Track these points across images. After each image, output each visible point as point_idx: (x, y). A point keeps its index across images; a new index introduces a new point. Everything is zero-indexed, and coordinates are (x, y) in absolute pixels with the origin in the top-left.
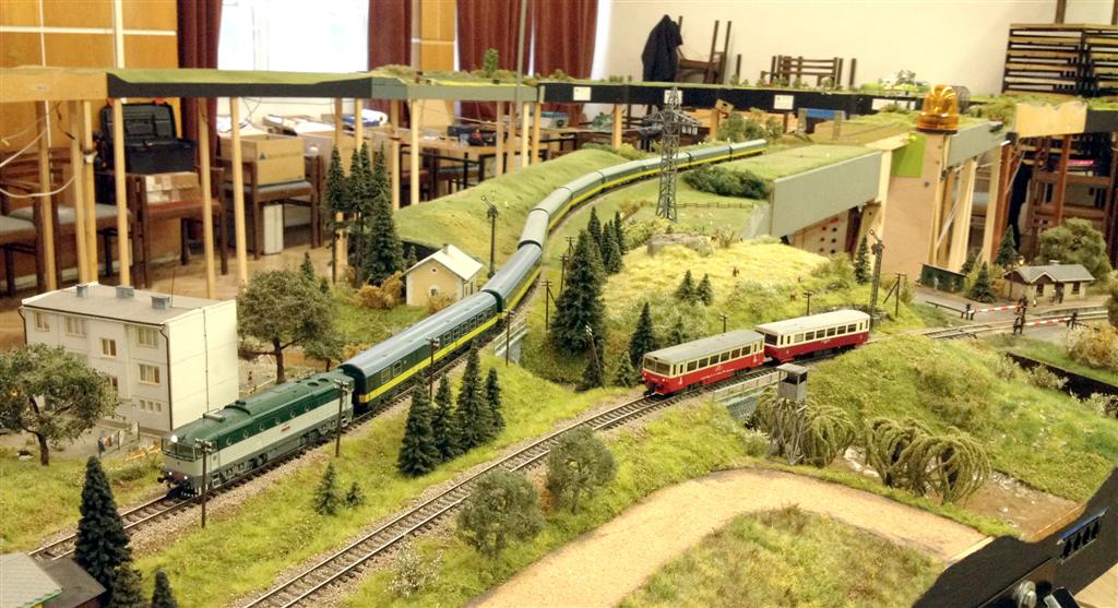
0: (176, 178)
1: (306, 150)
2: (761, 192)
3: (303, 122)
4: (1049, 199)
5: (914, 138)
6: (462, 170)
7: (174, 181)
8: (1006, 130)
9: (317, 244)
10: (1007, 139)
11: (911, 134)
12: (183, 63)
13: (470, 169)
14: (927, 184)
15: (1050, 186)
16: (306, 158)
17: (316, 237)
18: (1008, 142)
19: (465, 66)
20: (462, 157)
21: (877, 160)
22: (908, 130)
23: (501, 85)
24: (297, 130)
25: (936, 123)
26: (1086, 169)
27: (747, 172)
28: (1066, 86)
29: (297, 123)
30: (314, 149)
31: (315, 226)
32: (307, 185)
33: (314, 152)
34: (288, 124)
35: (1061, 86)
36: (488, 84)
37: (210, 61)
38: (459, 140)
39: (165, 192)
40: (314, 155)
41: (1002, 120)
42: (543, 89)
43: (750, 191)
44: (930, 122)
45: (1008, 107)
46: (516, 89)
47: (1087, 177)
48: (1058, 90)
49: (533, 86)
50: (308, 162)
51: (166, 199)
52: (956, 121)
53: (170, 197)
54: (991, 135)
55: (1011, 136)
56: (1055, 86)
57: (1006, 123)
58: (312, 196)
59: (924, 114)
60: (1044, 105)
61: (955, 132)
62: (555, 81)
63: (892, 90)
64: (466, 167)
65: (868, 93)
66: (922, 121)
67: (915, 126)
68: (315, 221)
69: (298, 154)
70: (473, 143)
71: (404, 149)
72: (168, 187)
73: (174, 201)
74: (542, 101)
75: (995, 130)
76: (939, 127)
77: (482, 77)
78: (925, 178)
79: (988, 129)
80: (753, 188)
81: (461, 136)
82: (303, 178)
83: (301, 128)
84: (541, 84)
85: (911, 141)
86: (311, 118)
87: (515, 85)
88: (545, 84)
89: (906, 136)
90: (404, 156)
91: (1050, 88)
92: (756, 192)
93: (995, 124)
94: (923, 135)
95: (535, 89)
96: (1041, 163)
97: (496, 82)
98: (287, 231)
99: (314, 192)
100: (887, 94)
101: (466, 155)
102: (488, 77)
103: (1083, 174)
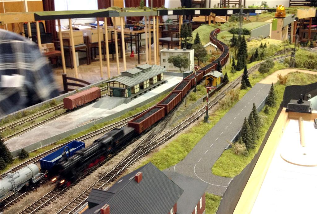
0: (48, 45)
1: (83, 35)
2: (249, 33)
3: (80, 26)
4: (304, 37)
5: (274, 20)
6: (130, 38)
7: (47, 46)
8: (295, 17)
9: (89, 63)
10: (296, 19)
11: (274, 19)
12: (45, 9)
13: (132, 38)
14: (278, 32)
15: (304, 33)
16: (84, 37)
17: (88, 61)
18: (296, 20)
19: (127, 6)
20: (130, 34)
21: (269, 25)
22: (272, 18)
23: (147, 11)
24: (79, 28)
25: (280, 15)
26: (315, 28)
27: (245, 29)
28: (308, 4)
29: (79, 26)
30: (85, 34)
31: (88, 57)
32: (85, 45)
33: (85, 35)
34: (76, 27)
35: (306, 4)
36: (143, 11)
37: (52, 8)
38: (130, 29)
39: (45, 50)
40: (86, 36)
41: (294, 14)
42: (159, 12)
43: (246, 33)
44: (278, 15)
45: (295, 10)
46: (151, 12)
47: (315, 30)
48: (305, 5)
49: (156, 11)
50: (85, 38)
51: (45, 51)
52: (285, 15)
53: (46, 51)
54: (292, 18)
55: (297, 18)
56: (304, 4)
57: (295, 15)
58: (86, 49)
59: (276, 13)
60: (305, 9)
61: (285, 18)
62: (162, 9)
63: (260, 7)
64: (131, 37)
65: (254, 8)
66: (276, 15)
67: (274, 16)
68: (88, 56)
69: (81, 36)
70: (134, 30)
71: (113, 33)
72: (46, 48)
73: (47, 52)
74: (159, 15)
75: (293, 17)
76: (281, 16)
77: (140, 9)
78: (278, 30)
79: (291, 17)
80: (247, 32)
81: (130, 28)
82: (83, 43)
83: (80, 28)
84: (158, 10)
85: (274, 21)
86: (82, 24)
87: (151, 11)
88: (160, 10)
89: (272, 19)
90: (113, 35)
91: (303, 4)
92: (247, 33)
93: (293, 15)
94: (277, 19)
95: (156, 12)
96: (302, 27)
97: (145, 10)
98: (80, 60)
99: (87, 47)
100: (259, 8)
101: (131, 33)
102: (142, 8)
103: (314, 29)
